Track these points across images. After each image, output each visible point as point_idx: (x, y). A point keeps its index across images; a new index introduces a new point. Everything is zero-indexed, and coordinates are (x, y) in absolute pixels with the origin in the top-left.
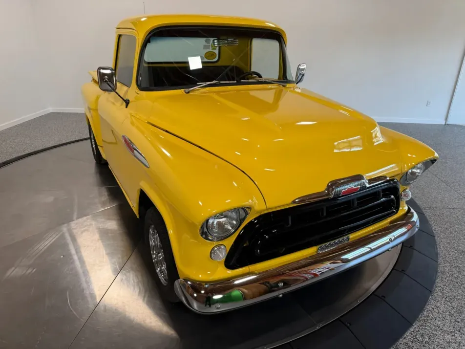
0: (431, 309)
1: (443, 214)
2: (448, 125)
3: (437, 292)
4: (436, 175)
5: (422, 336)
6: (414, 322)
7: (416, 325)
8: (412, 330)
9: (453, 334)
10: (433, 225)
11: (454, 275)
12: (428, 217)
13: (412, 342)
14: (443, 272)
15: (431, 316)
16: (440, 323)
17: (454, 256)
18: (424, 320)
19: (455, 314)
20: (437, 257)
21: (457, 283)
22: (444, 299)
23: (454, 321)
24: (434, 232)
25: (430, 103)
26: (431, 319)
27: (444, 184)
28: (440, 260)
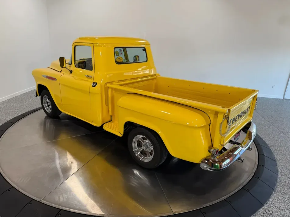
0: (273, 198)
1: (281, 149)
2: (285, 99)
3: (277, 190)
4: (277, 128)
5: (268, 211)
6: (264, 204)
7: (266, 206)
8: (264, 208)
9: (285, 211)
10: (275, 155)
11: (286, 182)
12: (273, 151)
13: (263, 214)
14: (281, 180)
15: (274, 202)
16: (278, 205)
17: (287, 172)
18: (270, 203)
19: (287, 202)
20: (277, 173)
21: (288, 186)
22: (281, 194)
23: (286, 204)
24: (276, 159)
25: (274, 86)
26: (274, 203)
27: (282, 133)
28: (279, 174)
